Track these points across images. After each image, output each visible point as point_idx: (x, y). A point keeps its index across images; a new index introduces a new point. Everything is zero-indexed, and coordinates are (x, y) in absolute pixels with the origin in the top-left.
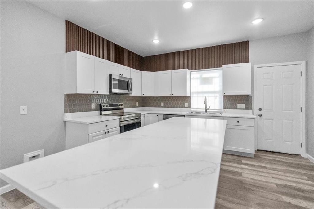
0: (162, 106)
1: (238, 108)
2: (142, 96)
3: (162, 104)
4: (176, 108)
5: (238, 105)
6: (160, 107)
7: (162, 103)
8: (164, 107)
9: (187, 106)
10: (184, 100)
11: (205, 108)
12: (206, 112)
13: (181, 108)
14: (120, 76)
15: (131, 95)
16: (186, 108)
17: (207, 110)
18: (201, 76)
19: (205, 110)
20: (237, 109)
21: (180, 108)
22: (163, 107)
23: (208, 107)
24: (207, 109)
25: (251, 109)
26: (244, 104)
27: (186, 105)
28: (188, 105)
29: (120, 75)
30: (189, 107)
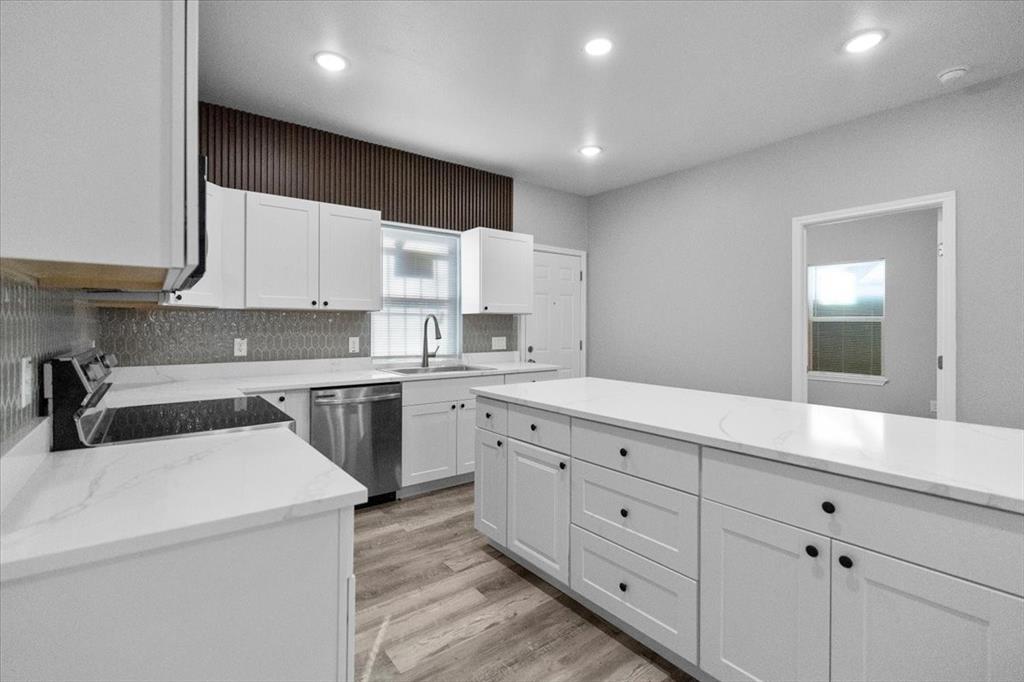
1: (494, 348)
4: (312, 358)
5: (494, 339)
7: (238, 341)
8: (249, 358)
9: (357, 351)
10: (347, 327)
11: (421, 353)
12: (425, 364)
13: (333, 357)
16: (355, 356)
17: (430, 359)
18: (399, 246)
20: (491, 350)
21: (327, 357)
24: (428, 356)
25: (516, 350)
26: (505, 338)
27: (354, 344)
30: (365, 352)
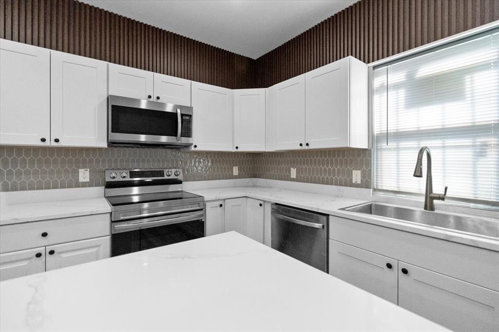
0: (292, 177)
2: (235, 150)
3: (293, 173)
4: (327, 184)
6: (287, 180)
7: (292, 169)
8: (296, 180)
9: (359, 182)
10: (351, 161)
11: (424, 191)
12: (429, 207)
13: (341, 185)
14: (151, 100)
15: (193, 148)
16: (357, 186)
17: (435, 202)
19: (422, 200)
21: (336, 184)
22: (293, 180)
23: (437, 190)
24: (433, 198)
27: (357, 176)
28: (363, 176)
29: (150, 97)
30: (366, 183)
